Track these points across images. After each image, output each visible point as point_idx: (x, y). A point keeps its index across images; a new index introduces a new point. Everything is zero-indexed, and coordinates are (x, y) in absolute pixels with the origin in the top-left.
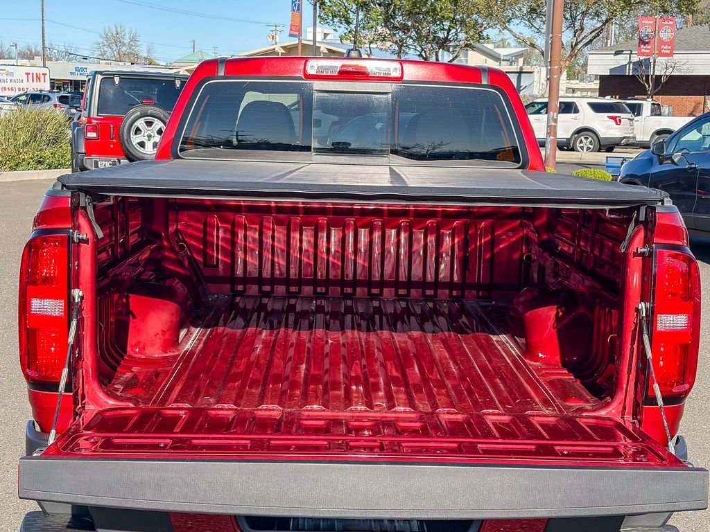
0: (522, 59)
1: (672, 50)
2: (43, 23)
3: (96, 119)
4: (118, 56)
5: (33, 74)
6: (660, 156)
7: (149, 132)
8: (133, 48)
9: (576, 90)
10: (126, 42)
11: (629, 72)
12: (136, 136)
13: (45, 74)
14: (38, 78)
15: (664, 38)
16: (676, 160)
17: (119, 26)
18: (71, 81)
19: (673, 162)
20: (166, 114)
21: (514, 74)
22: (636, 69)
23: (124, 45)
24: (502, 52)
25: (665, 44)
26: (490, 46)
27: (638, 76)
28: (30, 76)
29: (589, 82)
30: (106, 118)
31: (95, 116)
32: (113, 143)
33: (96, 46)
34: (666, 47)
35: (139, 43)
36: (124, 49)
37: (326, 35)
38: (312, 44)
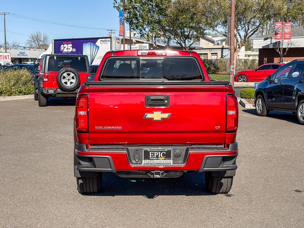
0: (225, 42)
1: (290, 37)
2: (5, 33)
3: (47, 73)
4: (38, 46)
5: (3, 56)
6: (269, 81)
7: (69, 78)
8: (45, 42)
9: (250, 56)
10: (42, 39)
11: (271, 47)
12: (63, 80)
13: (8, 56)
14: (6, 58)
15: (286, 32)
16: (276, 82)
17: (38, 33)
18: (18, 58)
19: (275, 83)
20: (75, 71)
21: (220, 49)
22: (274, 46)
23: (41, 41)
24: (215, 39)
25: (287, 34)
26: (210, 37)
27: (276, 48)
28: (2, 57)
29: (256, 51)
30: (51, 73)
31: (47, 72)
32: (54, 83)
33: (27, 42)
34: (288, 35)
35: (48, 40)
36: (41, 43)
37: (135, 34)
38: (129, 38)
